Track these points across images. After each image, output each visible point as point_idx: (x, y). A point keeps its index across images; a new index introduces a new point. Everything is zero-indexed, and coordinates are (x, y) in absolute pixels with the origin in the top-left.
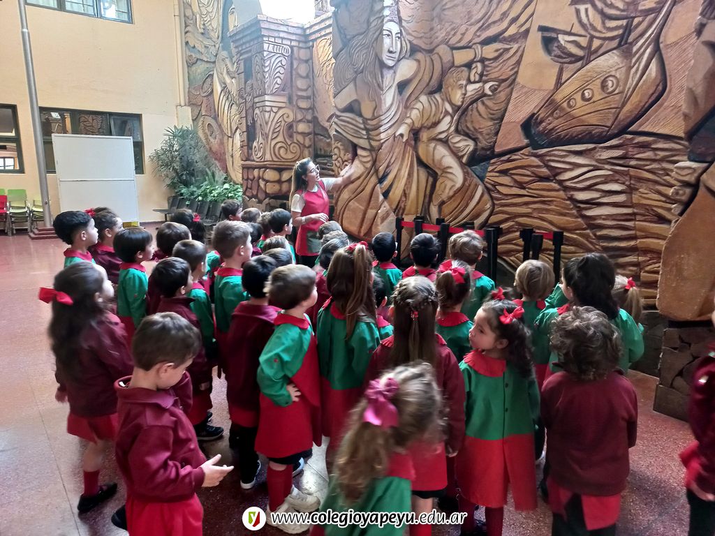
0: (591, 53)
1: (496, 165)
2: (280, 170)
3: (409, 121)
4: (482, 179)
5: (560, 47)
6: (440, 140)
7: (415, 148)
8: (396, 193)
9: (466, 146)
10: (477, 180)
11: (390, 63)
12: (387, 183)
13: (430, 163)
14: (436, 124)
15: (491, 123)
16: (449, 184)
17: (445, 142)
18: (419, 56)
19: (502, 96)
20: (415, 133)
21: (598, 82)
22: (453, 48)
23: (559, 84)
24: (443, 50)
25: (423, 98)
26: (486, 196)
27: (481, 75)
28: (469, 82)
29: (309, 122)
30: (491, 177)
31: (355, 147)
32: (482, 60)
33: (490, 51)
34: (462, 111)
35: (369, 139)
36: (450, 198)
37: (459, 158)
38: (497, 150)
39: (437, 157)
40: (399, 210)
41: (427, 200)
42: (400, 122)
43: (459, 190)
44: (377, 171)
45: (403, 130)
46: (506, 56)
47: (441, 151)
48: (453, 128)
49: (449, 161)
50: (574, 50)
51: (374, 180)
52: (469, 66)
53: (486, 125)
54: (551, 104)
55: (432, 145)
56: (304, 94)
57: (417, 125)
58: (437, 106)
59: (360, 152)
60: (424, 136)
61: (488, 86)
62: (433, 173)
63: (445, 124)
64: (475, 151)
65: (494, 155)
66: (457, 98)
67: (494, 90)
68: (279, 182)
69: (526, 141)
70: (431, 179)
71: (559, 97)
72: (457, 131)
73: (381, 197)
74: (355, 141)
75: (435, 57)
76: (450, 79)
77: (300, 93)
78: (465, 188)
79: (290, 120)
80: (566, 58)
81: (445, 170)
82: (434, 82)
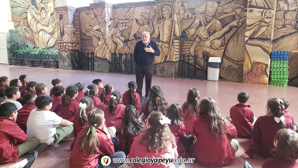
0: (144, 24)
1: (129, 42)
2: (72, 43)
3: (111, 33)
4: (127, 45)
5: (139, 22)
6: (117, 37)
7: (112, 39)
8: (110, 48)
9: (123, 39)
10: (126, 45)
11: (107, 22)
12: (108, 46)
13: (115, 42)
14: (116, 34)
15: (128, 34)
16: (120, 46)
17: (119, 38)
18: (112, 20)
19: (130, 29)
20: (112, 36)
21: (145, 29)
22: (119, 19)
23: (139, 29)
24: (116, 19)
25: (113, 28)
26: (128, 48)
27: (125, 25)
28: (123, 26)
29: (79, 31)
30: (129, 45)
31: (99, 38)
32: (125, 23)
33: (126, 21)
34: (122, 32)
35: (103, 36)
36: (120, 49)
37: (122, 41)
38: (129, 40)
39: (117, 40)
40: (110, 52)
41: (115, 49)
42: (109, 33)
43: (122, 47)
44: (106, 43)
45: (110, 35)
46: (130, 22)
47: (118, 39)
48: (120, 35)
49: (120, 41)
50: (141, 23)
51: (105, 45)
52: (123, 23)
53: (127, 35)
54: (138, 31)
55: (116, 38)
56: (77, 24)
57: (112, 34)
58: (116, 30)
59: (100, 39)
60: (114, 36)
61: (127, 28)
62: (116, 44)
63: (118, 34)
64: (125, 39)
65: (129, 41)
66: (121, 29)
67: (128, 28)
68: (72, 46)
69: (134, 38)
70: (116, 45)
71: (139, 31)
72: (121, 35)
73: (107, 49)
74: (99, 37)
75: (115, 21)
76: (119, 25)
77: (76, 24)
78: (124, 47)
79: (74, 31)
80: (140, 24)
81: (119, 43)
82: (115, 25)
